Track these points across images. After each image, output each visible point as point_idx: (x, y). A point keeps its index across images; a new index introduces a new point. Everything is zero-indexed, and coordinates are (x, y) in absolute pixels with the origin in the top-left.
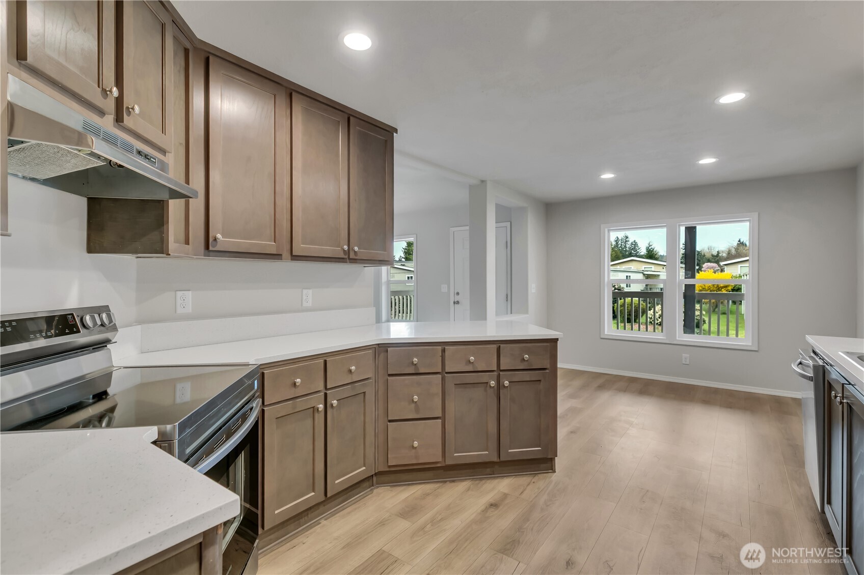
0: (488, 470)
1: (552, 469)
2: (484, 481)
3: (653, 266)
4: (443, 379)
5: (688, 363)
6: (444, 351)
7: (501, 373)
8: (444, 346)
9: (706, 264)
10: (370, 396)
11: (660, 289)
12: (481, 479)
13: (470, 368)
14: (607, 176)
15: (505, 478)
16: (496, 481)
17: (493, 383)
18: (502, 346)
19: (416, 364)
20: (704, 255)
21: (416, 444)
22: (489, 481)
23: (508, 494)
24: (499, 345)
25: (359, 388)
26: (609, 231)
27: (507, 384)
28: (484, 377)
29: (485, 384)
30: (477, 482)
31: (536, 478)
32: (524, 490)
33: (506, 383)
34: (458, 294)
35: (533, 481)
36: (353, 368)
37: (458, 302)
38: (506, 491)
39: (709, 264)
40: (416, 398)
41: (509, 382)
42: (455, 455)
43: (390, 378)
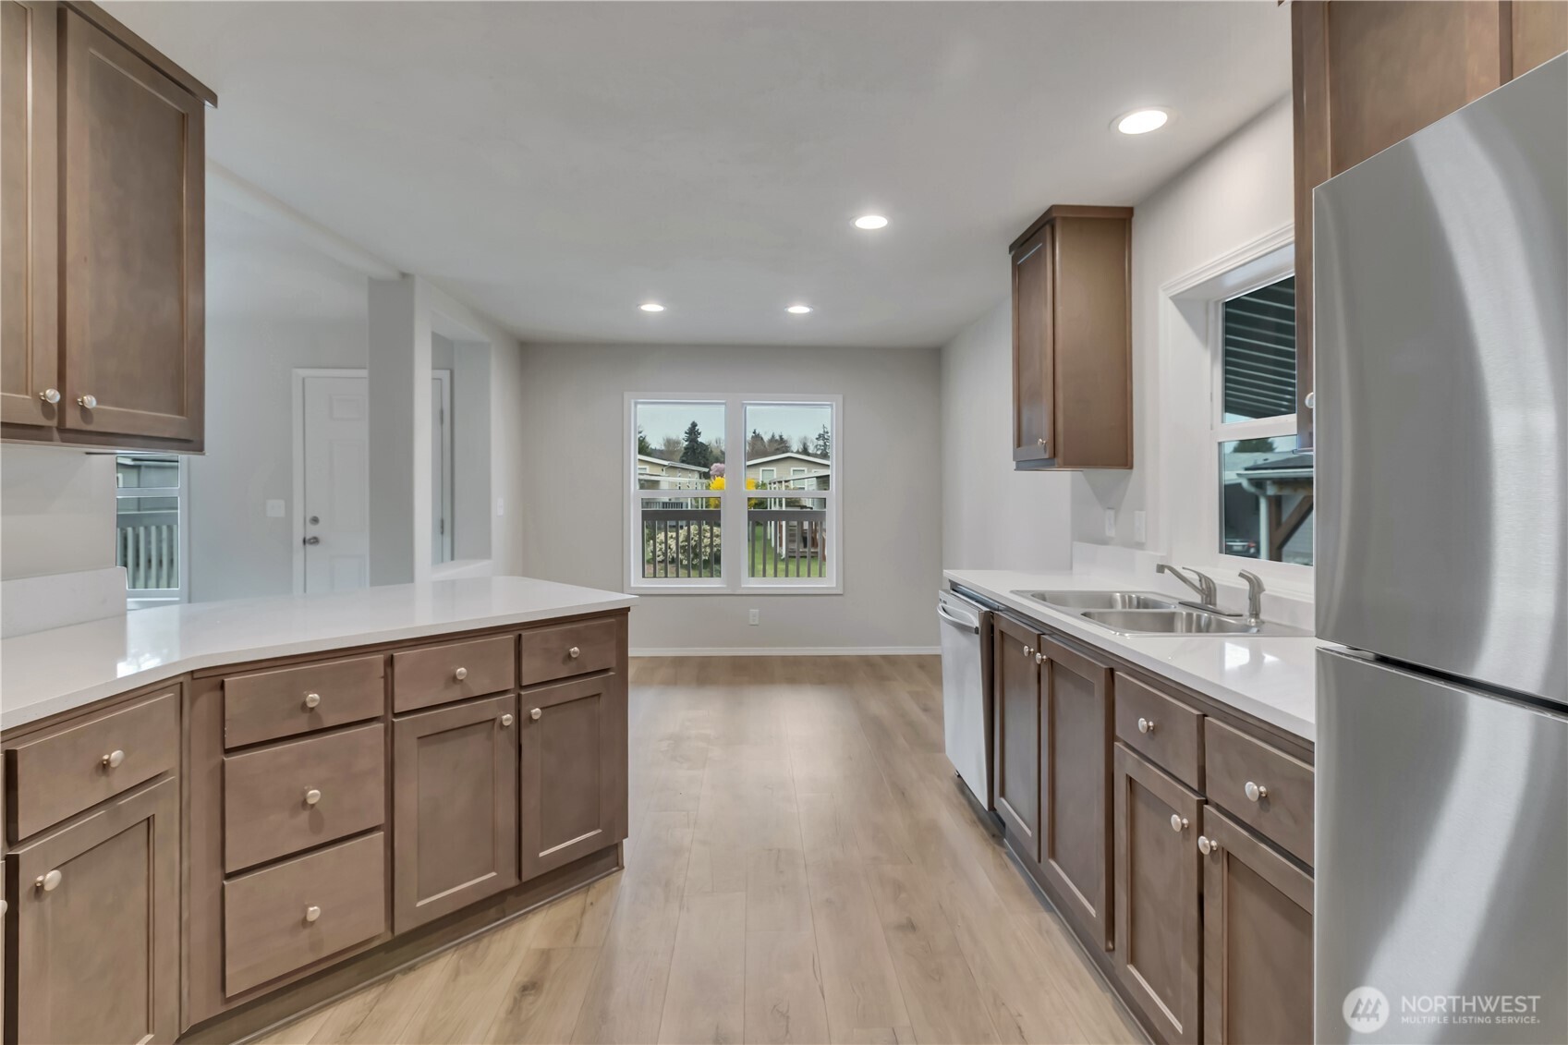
0: (493, 911)
1: (619, 865)
2: (485, 941)
3: (647, 467)
4: (390, 733)
5: (757, 623)
6: (390, 662)
7: (523, 693)
8: (390, 652)
9: (715, 465)
10: (166, 827)
11: (661, 504)
12: (478, 938)
13: (455, 694)
14: (652, 308)
15: (530, 916)
16: (512, 932)
17: (508, 718)
18: (525, 634)
19: (312, 709)
20: (711, 452)
21: (314, 912)
22: (497, 936)
23: (549, 950)
24: (518, 633)
25: (132, 808)
26: (636, 403)
27: (536, 714)
28: (487, 709)
29: (490, 724)
30: (471, 948)
31: (593, 892)
32: (580, 927)
33: (536, 712)
34: (315, 520)
35: (589, 901)
36: (116, 755)
37: (315, 541)
38: (544, 944)
39: (718, 464)
40: (314, 795)
41: (541, 709)
42: (419, 904)
43: (231, 760)
